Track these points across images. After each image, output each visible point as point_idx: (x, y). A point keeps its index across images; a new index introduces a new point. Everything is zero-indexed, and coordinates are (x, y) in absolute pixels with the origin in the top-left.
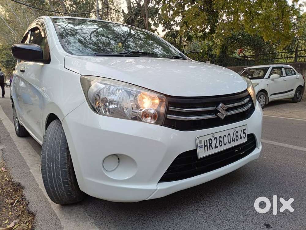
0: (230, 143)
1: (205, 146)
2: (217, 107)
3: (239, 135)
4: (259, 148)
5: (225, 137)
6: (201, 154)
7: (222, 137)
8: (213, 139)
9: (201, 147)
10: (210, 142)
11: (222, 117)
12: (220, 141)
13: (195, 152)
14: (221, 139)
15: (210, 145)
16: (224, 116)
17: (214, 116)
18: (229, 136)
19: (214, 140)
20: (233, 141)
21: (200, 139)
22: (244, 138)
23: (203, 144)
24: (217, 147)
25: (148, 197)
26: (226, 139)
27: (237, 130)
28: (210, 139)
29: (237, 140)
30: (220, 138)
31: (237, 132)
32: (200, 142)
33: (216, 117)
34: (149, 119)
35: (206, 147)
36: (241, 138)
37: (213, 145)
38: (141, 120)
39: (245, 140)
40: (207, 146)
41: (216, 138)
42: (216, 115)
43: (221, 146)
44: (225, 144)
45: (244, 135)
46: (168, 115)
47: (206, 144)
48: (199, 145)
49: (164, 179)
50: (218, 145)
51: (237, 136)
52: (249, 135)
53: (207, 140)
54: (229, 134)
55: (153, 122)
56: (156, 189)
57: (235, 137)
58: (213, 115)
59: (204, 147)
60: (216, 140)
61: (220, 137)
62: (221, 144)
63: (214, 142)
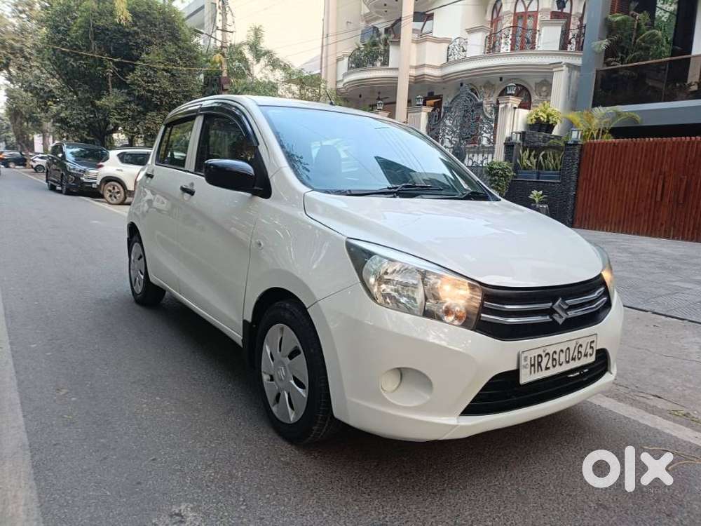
0: (568, 362)
1: (531, 366)
2: (553, 305)
3: (582, 350)
4: (611, 373)
5: (561, 353)
6: (526, 377)
7: (558, 351)
8: (543, 355)
9: (525, 367)
10: (540, 360)
11: (560, 321)
12: (554, 359)
13: (515, 374)
14: (556, 356)
15: (539, 364)
16: (564, 319)
17: (547, 318)
18: (568, 351)
19: (545, 356)
20: (573, 359)
21: (525, 354)
22: (591, 355)
23: (528, 362)
24: (548, 368)
25: (445, 434)
26: (563, 355)
27: (580, 342)
28: (540, 356)
29: (579, 359)
30: (554, 355)
31: (581, 345)
32: (526, 359)
33: (551, 320)
34: (451, 318)
35: (533, 368)
36: (586, 355)
37: (543, 365)
38: (440, 319)
39: (592, 359)
40: (534, 365)
41: (548, 354)
42: (551, 318)
43: (554, 366)
44: (561, 365)
45: (590, 351)
46: (483, 315)
47: (533, 363)
48: (523, 363)
49: (470, 411)
50: (550, 365)
51: (579, 352)
52: (598, 351)
53: (535, 357)
54: (568, 349)
55: (456, 322)
56: (457, 425)
57: (576, 353)
58: (546, 316)
59: (529, 367)
60: (548, 356)
61: (555, 352)
62: (554, 364)
63: (545, 360)
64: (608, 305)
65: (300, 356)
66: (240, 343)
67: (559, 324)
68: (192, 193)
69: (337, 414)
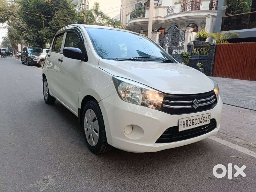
0: (199, 123)
1: (183, 124)
2: (193, 101)
3: (205, 119)
4: (217, 128)
5: (196, 120)
6: (181, 129)
7: (195, 119)
8: (188, 120)
9: (181, 125)
10: (187, 122)
11: (196, 108)
12: (193, 122)
13: (177, 128)
14: (194, 121)
15: (187, 124)
16: (197, 107)
18: (199, 119)
20: (201, 122)
21: (181, 120)
22: (208, 121)
23: (182, 123)
24: (191, 126)
25: (149, 150)
26: (196, 121)
28: (187, 121)
29: (203, 122)
30: (193, 120)
31: (204, 117)
32: (181, 122)
33: (192, 107)
34: (152, 106)
35: (184, 125)
36: (206, 121)
37: (188, 124)
38: (147, 106)
39: (209, 122)
40: (185, 124)
41: (190, 120)
42: (192, 106)
43: (193, 125)
44: (196, 124)
45: (208, 119)
46: (164, 105)
48: (180, 123)
49: (158, 141)
50: (191, 124)
51: (204, 120)
52: (211, 120)
53: (185, 121)
54: (199, 118)
55: (154, 108)
56: (153, 147)
57: (202, 120)
58: (190, 105)
59: (183, 125)
60: (190, 121)
61: (193, 119)
62: (193, 124)
63: (189, 122)
64: (216, 102)
65: (96, 121)
66: (78, 117)
67: (195, 109)
68: (62, 61)
69: (109, 142)
